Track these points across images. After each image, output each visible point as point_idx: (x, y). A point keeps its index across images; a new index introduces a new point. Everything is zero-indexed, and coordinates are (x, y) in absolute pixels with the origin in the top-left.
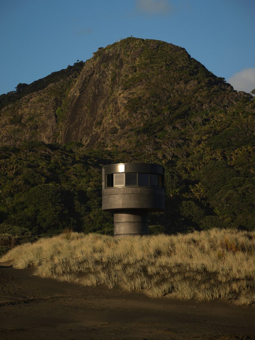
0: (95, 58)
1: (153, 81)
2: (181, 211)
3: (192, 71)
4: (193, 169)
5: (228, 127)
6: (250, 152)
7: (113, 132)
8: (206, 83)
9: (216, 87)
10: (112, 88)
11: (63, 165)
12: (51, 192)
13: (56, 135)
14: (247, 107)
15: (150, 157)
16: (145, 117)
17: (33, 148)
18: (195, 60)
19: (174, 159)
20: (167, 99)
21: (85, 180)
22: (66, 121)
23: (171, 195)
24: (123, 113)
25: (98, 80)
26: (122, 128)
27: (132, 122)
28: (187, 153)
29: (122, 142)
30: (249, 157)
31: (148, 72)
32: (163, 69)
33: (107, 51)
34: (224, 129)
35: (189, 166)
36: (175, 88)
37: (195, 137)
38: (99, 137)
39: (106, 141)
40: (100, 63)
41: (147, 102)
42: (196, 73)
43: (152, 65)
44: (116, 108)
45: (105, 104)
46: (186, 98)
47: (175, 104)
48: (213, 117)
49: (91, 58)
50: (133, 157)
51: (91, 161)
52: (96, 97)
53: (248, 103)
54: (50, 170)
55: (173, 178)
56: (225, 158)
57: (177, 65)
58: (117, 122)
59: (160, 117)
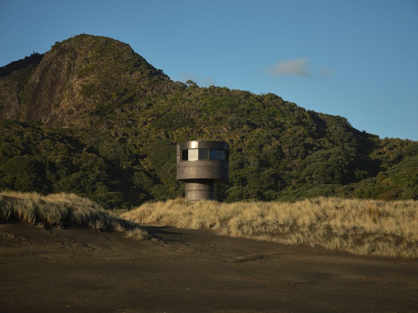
0: (52, 51)
1: (103, 71)
2: (133, 180)
3: (136, 63)
4: (141, 146)
5: (169, 111)
6: (188, 132)
7: (70, 113)
8: (148, 74)
9: (156, 78)
10: (68, 76)
11: (34, 140)
12: (27, 163)
13: (19, 115)
14: (184, 94)
15: (105, 135)
16: (97, 101)
17: (7, 125)
18: (138, 55)
19: (124, 137)
20: (116, 86)
21: (54, 153)
22: (28, 103)
23: (124, 167)
24: (78, 98)
25: (55, 69)
26: (78, 110)
27: (86, 105)
28: (136, 132)
29: (78, 122)
30: (188, 136)
31: (99, 63)
32: (112, 61)
33: (63, 45)
34: (166, 112)
35: (138, 143)
36: (122, 77)
37: (141, 119)
38: (57, 117)
39: (64, 120)
40: (58, 55)
41: (98, 88)
42: (139, 66)
43: (102, 58)
44: (72, 94)
45: (61, 89)
46: (131, 86)
47: (122, 91)
48: (155, 102)
49: (49, 50)
50: (91, 134)
51: (57, 137)
52: (54, 83)
53: (184, 91)
54: (23, 144)
55: (125, 152)
56: (167, 136)
57: (123, 58)
58: (73, 105)
59: (110, 102)
